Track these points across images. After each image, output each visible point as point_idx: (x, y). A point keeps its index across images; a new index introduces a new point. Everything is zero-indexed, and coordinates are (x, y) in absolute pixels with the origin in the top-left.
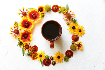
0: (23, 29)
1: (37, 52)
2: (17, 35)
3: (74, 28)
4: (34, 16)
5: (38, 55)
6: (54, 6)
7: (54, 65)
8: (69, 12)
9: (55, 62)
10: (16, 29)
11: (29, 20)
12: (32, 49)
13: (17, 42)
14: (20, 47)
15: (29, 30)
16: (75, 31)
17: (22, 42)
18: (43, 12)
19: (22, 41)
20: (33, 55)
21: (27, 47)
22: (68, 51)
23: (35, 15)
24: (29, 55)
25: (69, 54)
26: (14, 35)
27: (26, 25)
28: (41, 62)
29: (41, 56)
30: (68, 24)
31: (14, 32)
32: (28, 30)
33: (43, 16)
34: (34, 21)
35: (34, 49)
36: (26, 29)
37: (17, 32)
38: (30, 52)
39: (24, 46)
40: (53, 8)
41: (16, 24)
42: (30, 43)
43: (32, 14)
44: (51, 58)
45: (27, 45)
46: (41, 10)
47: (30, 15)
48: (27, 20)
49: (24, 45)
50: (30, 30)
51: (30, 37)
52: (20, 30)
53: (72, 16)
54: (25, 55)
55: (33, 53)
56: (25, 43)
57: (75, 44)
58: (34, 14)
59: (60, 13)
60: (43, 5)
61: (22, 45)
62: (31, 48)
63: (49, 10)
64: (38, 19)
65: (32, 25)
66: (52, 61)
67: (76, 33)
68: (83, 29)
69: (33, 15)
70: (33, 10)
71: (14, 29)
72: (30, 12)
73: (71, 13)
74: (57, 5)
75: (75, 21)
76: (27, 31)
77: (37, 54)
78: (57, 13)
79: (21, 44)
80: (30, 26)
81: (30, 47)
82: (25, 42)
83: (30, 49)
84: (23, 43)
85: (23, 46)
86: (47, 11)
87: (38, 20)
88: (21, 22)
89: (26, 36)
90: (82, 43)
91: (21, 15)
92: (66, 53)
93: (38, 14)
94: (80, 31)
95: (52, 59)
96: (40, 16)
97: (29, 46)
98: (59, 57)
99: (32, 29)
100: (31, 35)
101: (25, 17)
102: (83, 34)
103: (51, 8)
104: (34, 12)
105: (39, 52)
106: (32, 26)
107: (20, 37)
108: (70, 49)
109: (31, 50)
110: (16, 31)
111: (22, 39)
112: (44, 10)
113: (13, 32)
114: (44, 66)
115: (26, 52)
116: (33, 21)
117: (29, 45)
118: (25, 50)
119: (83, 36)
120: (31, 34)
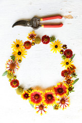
0: (56, 98)
1: (66, 69)
2: (65, 99)
3: (20, 53)
4: (36, 98)
5: (68, 66)
6: (13, 86)
7: (66, 46)
8: (9, 69)
9: (63, 47)
10: (60, 104)
11: (44, 99)
12: (67, 76)
13: (71, 94)
14: (73, 88)
16: (22, 50)
18: (27, 92)
19: (67, 90)
20: (72, 71)
21: (68, 82)
22: (44, 43)
24: (74, 75)
26: (67, 101)
27: (50, 98)
28: (72, 59)
29: (67, 63)
30: (20, 61)
33: (31, 89)
35: (66, 74)
36: (54, 95)
37: (63, 101)
38: (71, 76)
40: (16, 86)
41: (56, 108)
42: (63, 82)
43: (36, 100)
44: (62, 53)
46: (26, 96)
47: (38, 102)
48: (45, 101)
50: (52, 91)
51: (58, 86)
52: (59, 100)
53: (10, 64)
54: (77, 77)
55: (70, 72)
56: (67, 86)
57: (34, 42)
59: (15, 76)
60: (20, 97)
63: (21, 88)
66: (64, 50)
67: (22, 48)
68: (14, 44)
70: (32, 103)
71: (62, 105)
72: (35, 104)
73: (8, 66)
74: (10, 84)
75: (13, 57)
76: (55, 93)
77: (68, 68)
78: (17, 79)
79: (71, 89)
80: (48, 94)
81: (67, 79)
85: (71, 85)
86: (23, 89)
87: (37, 91)
88: (51, 104)
89: (60, 91)
90: (28, 36)
91: (45, 109)
92: (47, 43)
93: (32, 95)
94: (18, 46)
95: (62, 51)
96: (33, 92)
98: (56, 47)
99: (50, 90)
100: (56, 86)
101: (44, 105)
102: (18, 41)
103: (17, 87)
104: (33, 100)
105: (65, 68)
106: (47, 92)
107: (65, 95)
108: (41, 43)
111: (66, 92)
112: (24, 93)
113: (65, 104)
114: (73, 54)
115: (73, 79)
116: (42, 95)
117: (65, 81)
118: (72, 81)
119: (20, 40)
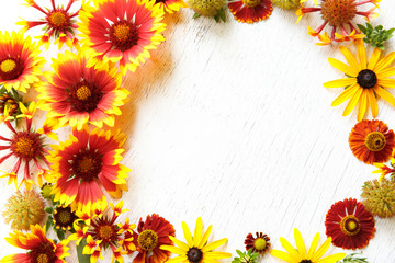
0: (63, 121)
2: (32, 163)
4: (121, 31)
10: (23, 129)
12: (135, 242)
14: (61, 235)
15: (101, 124)
17: (69, 208)
19: (67, 200)
23: (128, 23)
25: (352, 225)
26: (17, 170)
31: (13, 147)
32: (98, 124)
34: (123, 62)
35: (149, 241)
36: (80, 122)
37: (29, 149)
38: (125, 260)
39: (85, 230)
42: (117, 204)
43: (110, 23)
45: (103, 222)
47: (97, 27)
49: (82, 224)
50: (111, 122)
51: (117, 168)
52: (47, 130)
56: (84, 209)
58: (122, 22)
61: (71, 223)
62: (128, 235)
64: (149, 42)
65: (116, 92)
69: (116, 24)
72: (96, 8)
76: (92, 132)
79: (63, 219)
80: (106, 99)
81: (122, 233)
82: (84, 202)
83: (126, 243)
84: (78, 213)
85: (81, 233)
87: (147, 47)
89: (87, 164)
96: (157, 25)
97: (115, 229)
99: (119, 113)
100: (117, 157)
101: (63, 39)
106: (119, 97)
107: (53, 176)
109: (132, 247)
110: (22, 143)
111: (64, 186)
113: (8, 151)
117: (115, 218)
118: (97, 253)
120: (119, 151)
